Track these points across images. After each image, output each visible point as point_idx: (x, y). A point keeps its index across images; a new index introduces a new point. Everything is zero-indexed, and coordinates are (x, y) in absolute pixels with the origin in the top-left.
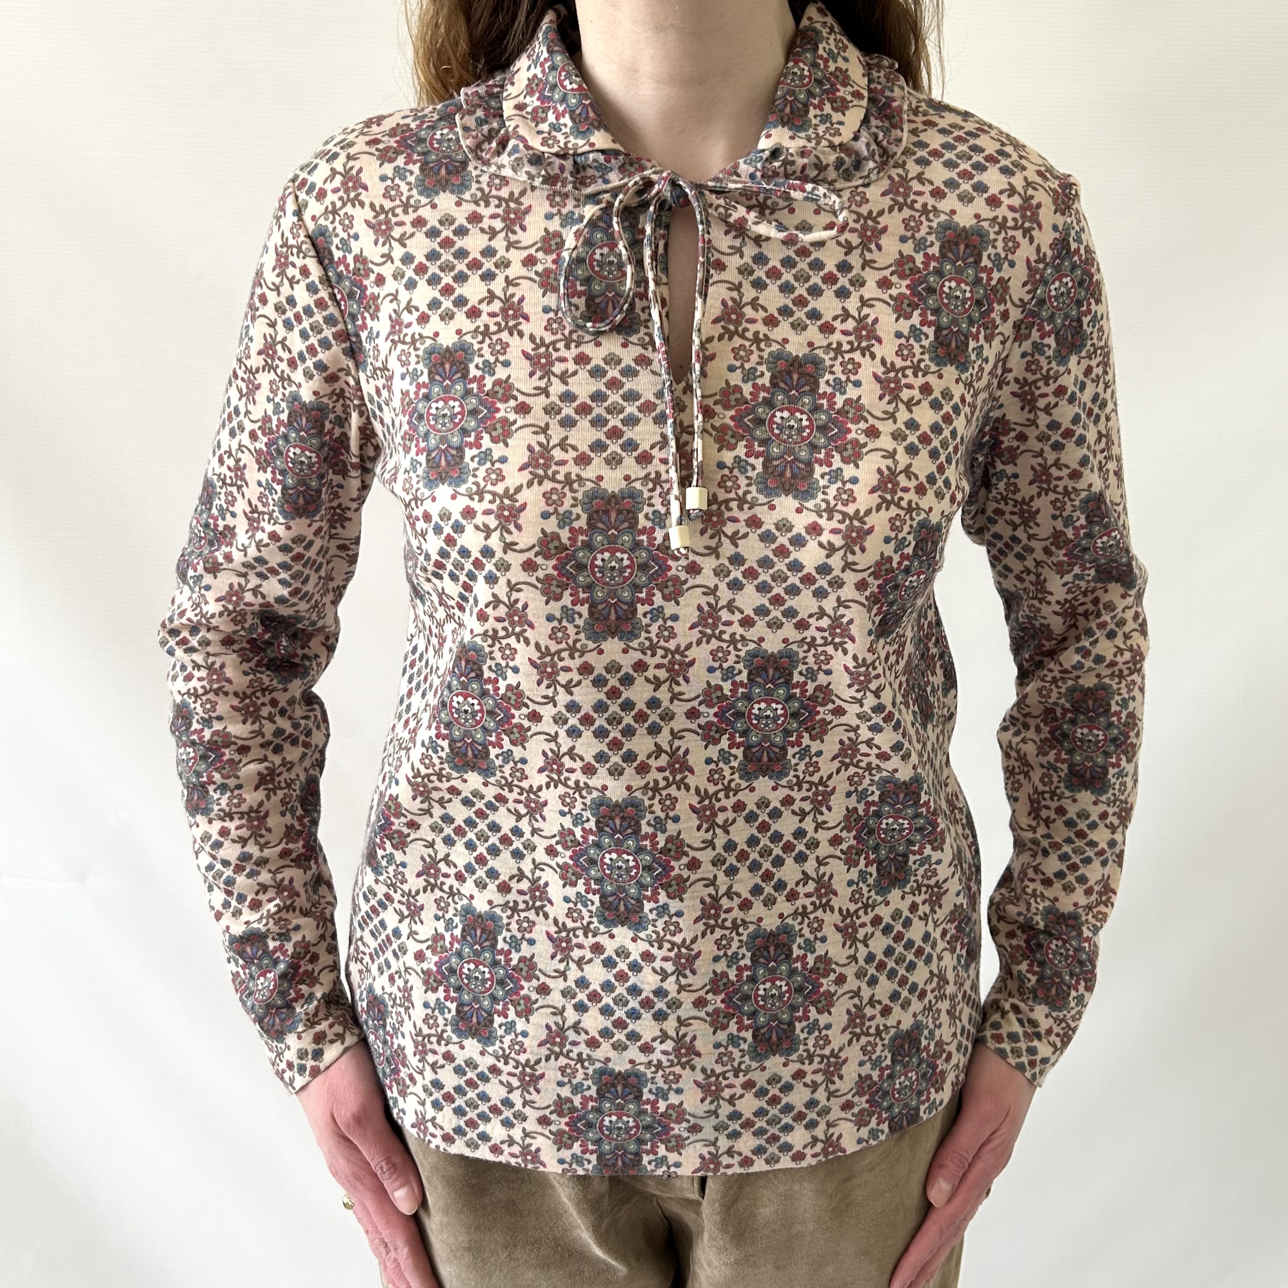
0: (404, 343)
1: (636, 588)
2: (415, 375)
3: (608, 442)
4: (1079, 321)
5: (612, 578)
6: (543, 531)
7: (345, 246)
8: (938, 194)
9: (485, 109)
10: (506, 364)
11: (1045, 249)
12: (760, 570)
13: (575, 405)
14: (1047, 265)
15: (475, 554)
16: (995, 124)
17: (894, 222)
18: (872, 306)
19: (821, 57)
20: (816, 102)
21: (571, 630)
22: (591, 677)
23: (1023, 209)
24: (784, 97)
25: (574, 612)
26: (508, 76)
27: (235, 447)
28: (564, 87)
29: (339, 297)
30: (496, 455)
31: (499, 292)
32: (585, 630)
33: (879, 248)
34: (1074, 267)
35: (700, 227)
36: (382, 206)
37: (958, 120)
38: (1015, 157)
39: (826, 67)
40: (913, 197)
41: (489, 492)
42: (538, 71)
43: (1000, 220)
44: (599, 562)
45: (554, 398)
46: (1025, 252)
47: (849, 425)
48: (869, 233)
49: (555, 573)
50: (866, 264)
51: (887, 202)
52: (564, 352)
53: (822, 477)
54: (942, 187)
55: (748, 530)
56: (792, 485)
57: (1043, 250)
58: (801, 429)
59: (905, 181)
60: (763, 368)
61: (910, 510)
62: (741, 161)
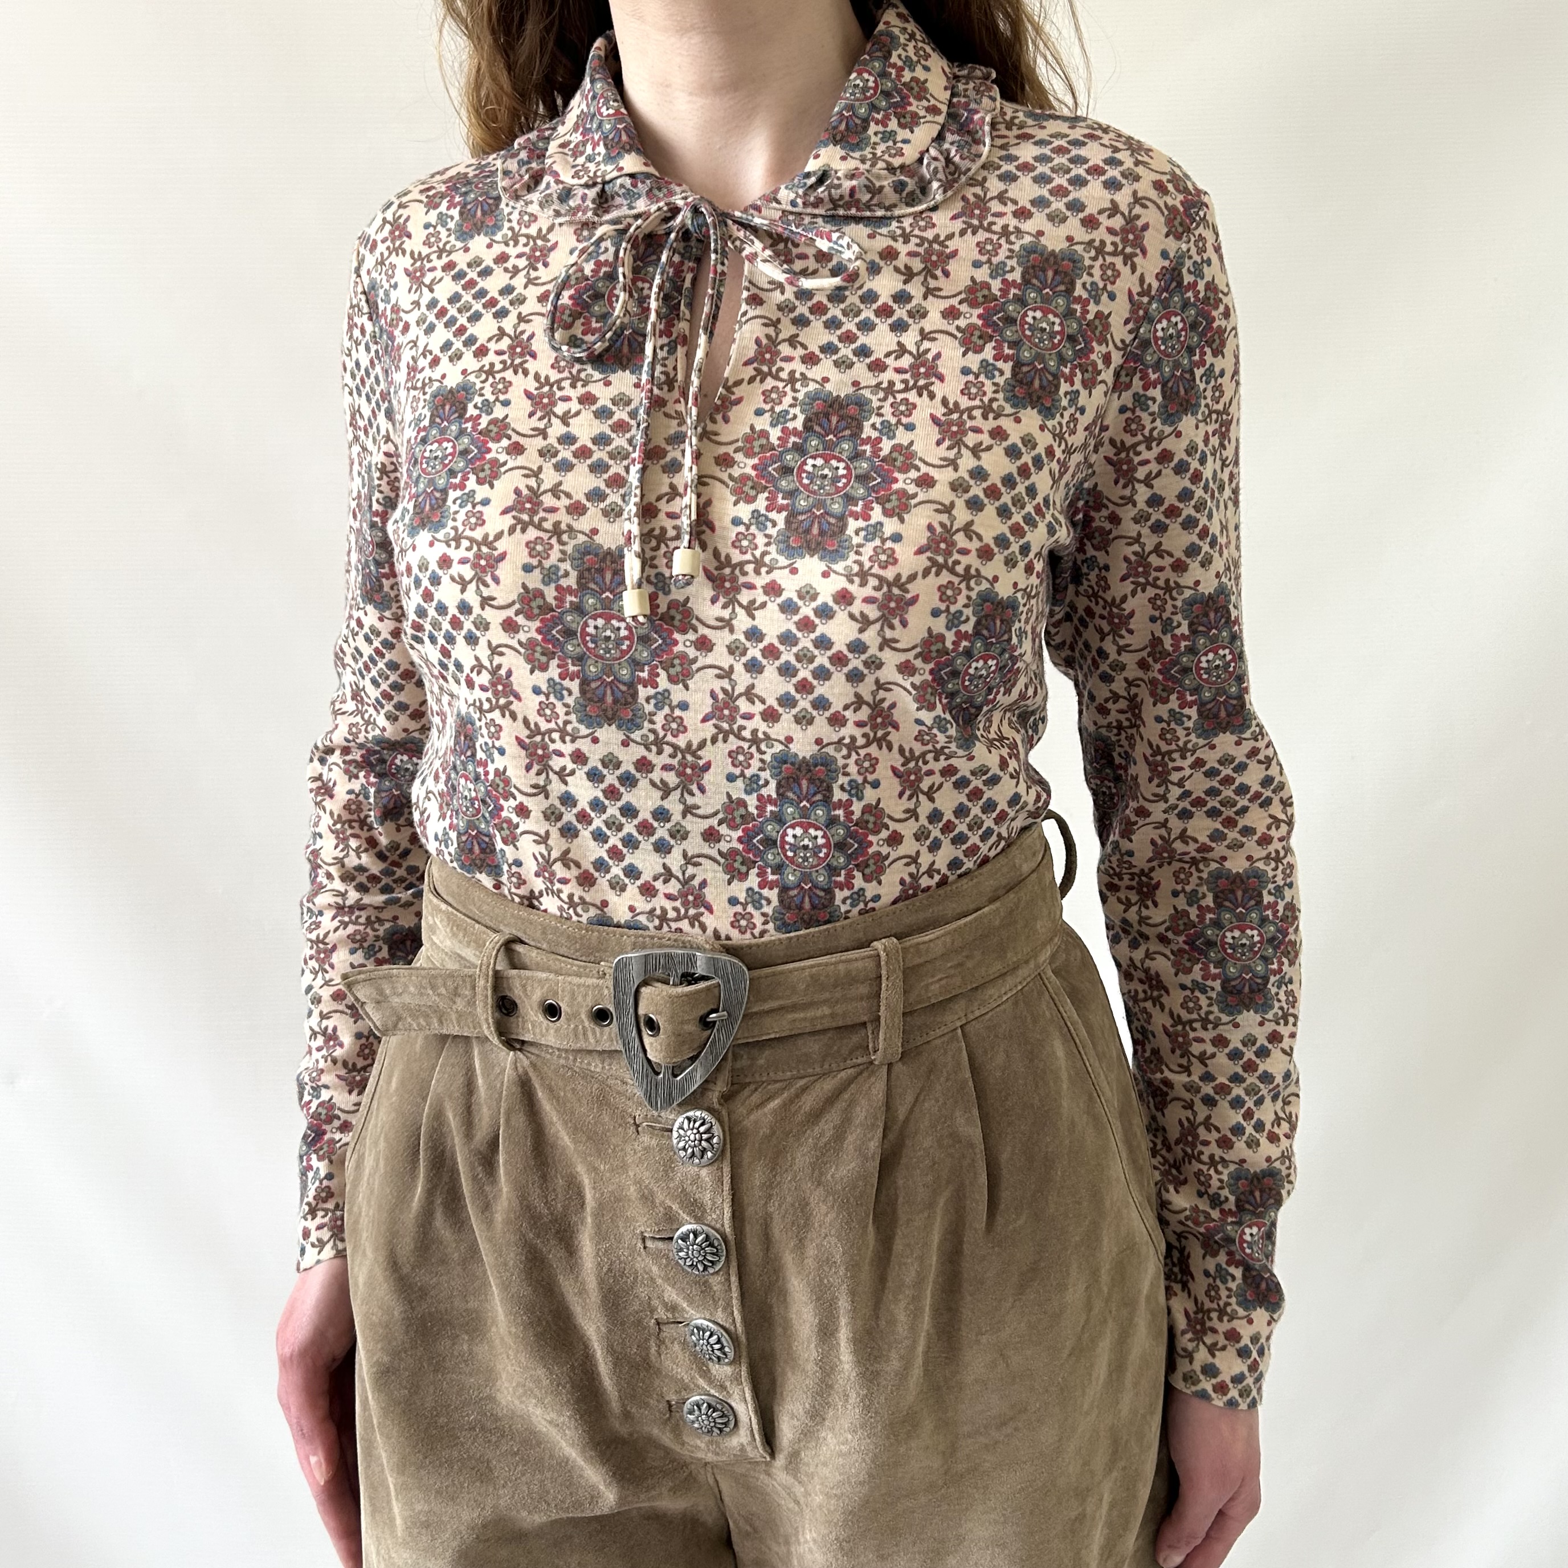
0: (416, 388)
1: (636, 665)
2: (420, 420)
4: (1192, 373)
5: (608, 651)
6: (524, 586)
8: (1022, 214)
9: (530, 151)
10: (506, 403)
11: (1151, 280)
13: (573, 448)
14: (1152, 298)
15: (453, 610)
17: (966, 247)
18: (934, 339)
19: (894, 66)
20: (879, 117)
21: (560, 709)
22: (586, 767)
23: (1125, 231)
24: (840, 113)
25: (563, 688)
28: (601, 114)
30: (479, 497)
32: (576, 710)
33: (947, 274)
34: (1186, 304)
36: (420, 254)
39: (899, 77)
40: (990, 219)
41: (467, 538)
43: (1096, 244)
44: (590, 630)
45: (552, 440)
46: (1127, 282)
47: (896, 475)
48: (934, 258)
49: (539, 637)
50: (929, 292)
51: (958, 225)
52: (568, 391)
53: (857, 533)
54: (1029, 206)
55: (766, 598)
56: (819, 544)
57: (1147, 281)
58: (836, 479)
59: (982, 202)
60: (797, 410)
61: (967, 577)
62: (783, 186)
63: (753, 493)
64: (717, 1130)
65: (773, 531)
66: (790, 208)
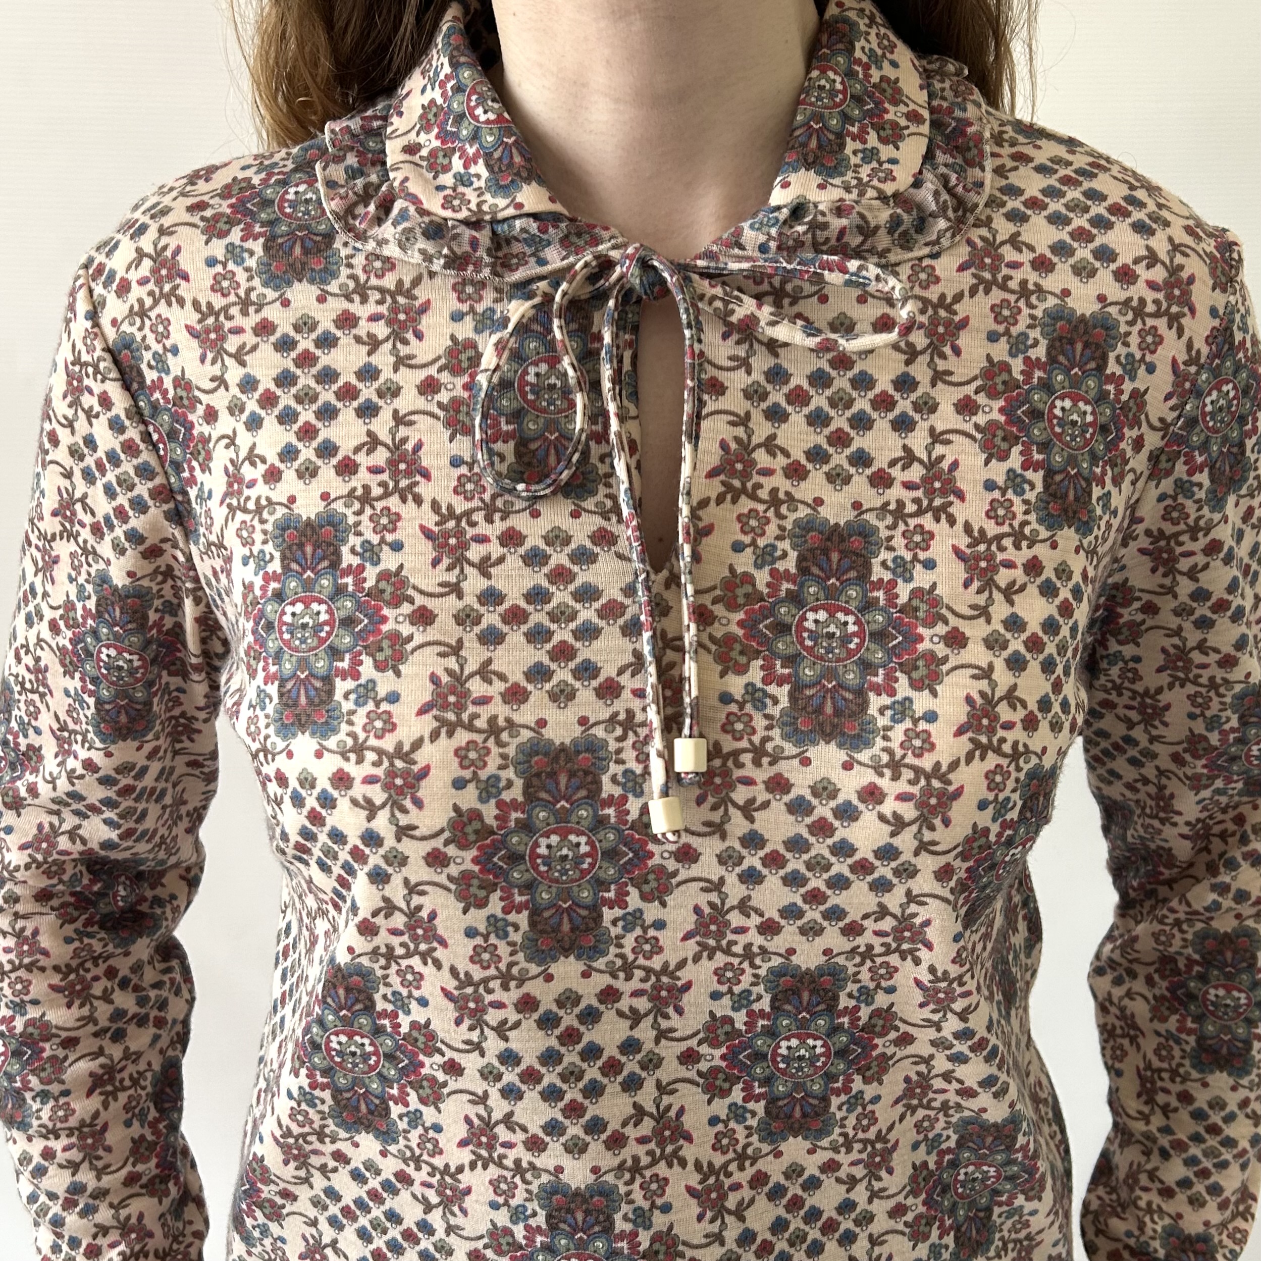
0: (245, 511)
1: (600, 884)
2: (262, 560)
3: (554, 666)
4: (1242, 445)
5: (564, 872)
6: (456, 808)
7: (160, 363)
8: (1042, 265)
9: (360, 154)
10: (397, 547)
11: (1200, 344)
12: (788, 855)
13: (501, 609)
14: (1201, 367)
15: (354, 840)
16: (1114, 157)
17: (978, 311)
18: (948, 442)
19: (859, 62)
20: (855, 130)
21: (503, 949)
22: (536, 1016)
23: (1169, 285)
24: (806, 124)
25: (507, 924)
26: (394, 102)
27: (32, 641)
28: (476, 118)
29: (155, 437)
30: (382, 690)
31: (384, 435)
32: (523, 947)
33: (957, 352)
34: (1238, 367)
35: (687, 333)
36: (209, 305)
37: (1061, 151)
38: (1151, 207)
39: (867, 76)
40: (1005, 271)
41: (373, 749)
42: (436, 94)
43: (1135, 303)
44: (542, 850)
45: (470, 600)
46: (1171, 349)
47: (920, 630)
48: (941, 329)
50: (937, 377)
51: (966, 280)
52: (484, 528)
53: (881, 712)
54: (1049, 254)
56: (834, 727)
57: (1196, 346)
58: (845, 639)
59: (992, 248)
60: (786, 545)
61: (1015, 756)
62: (746, 225)
63: (743, 660)
65: (775, 711)
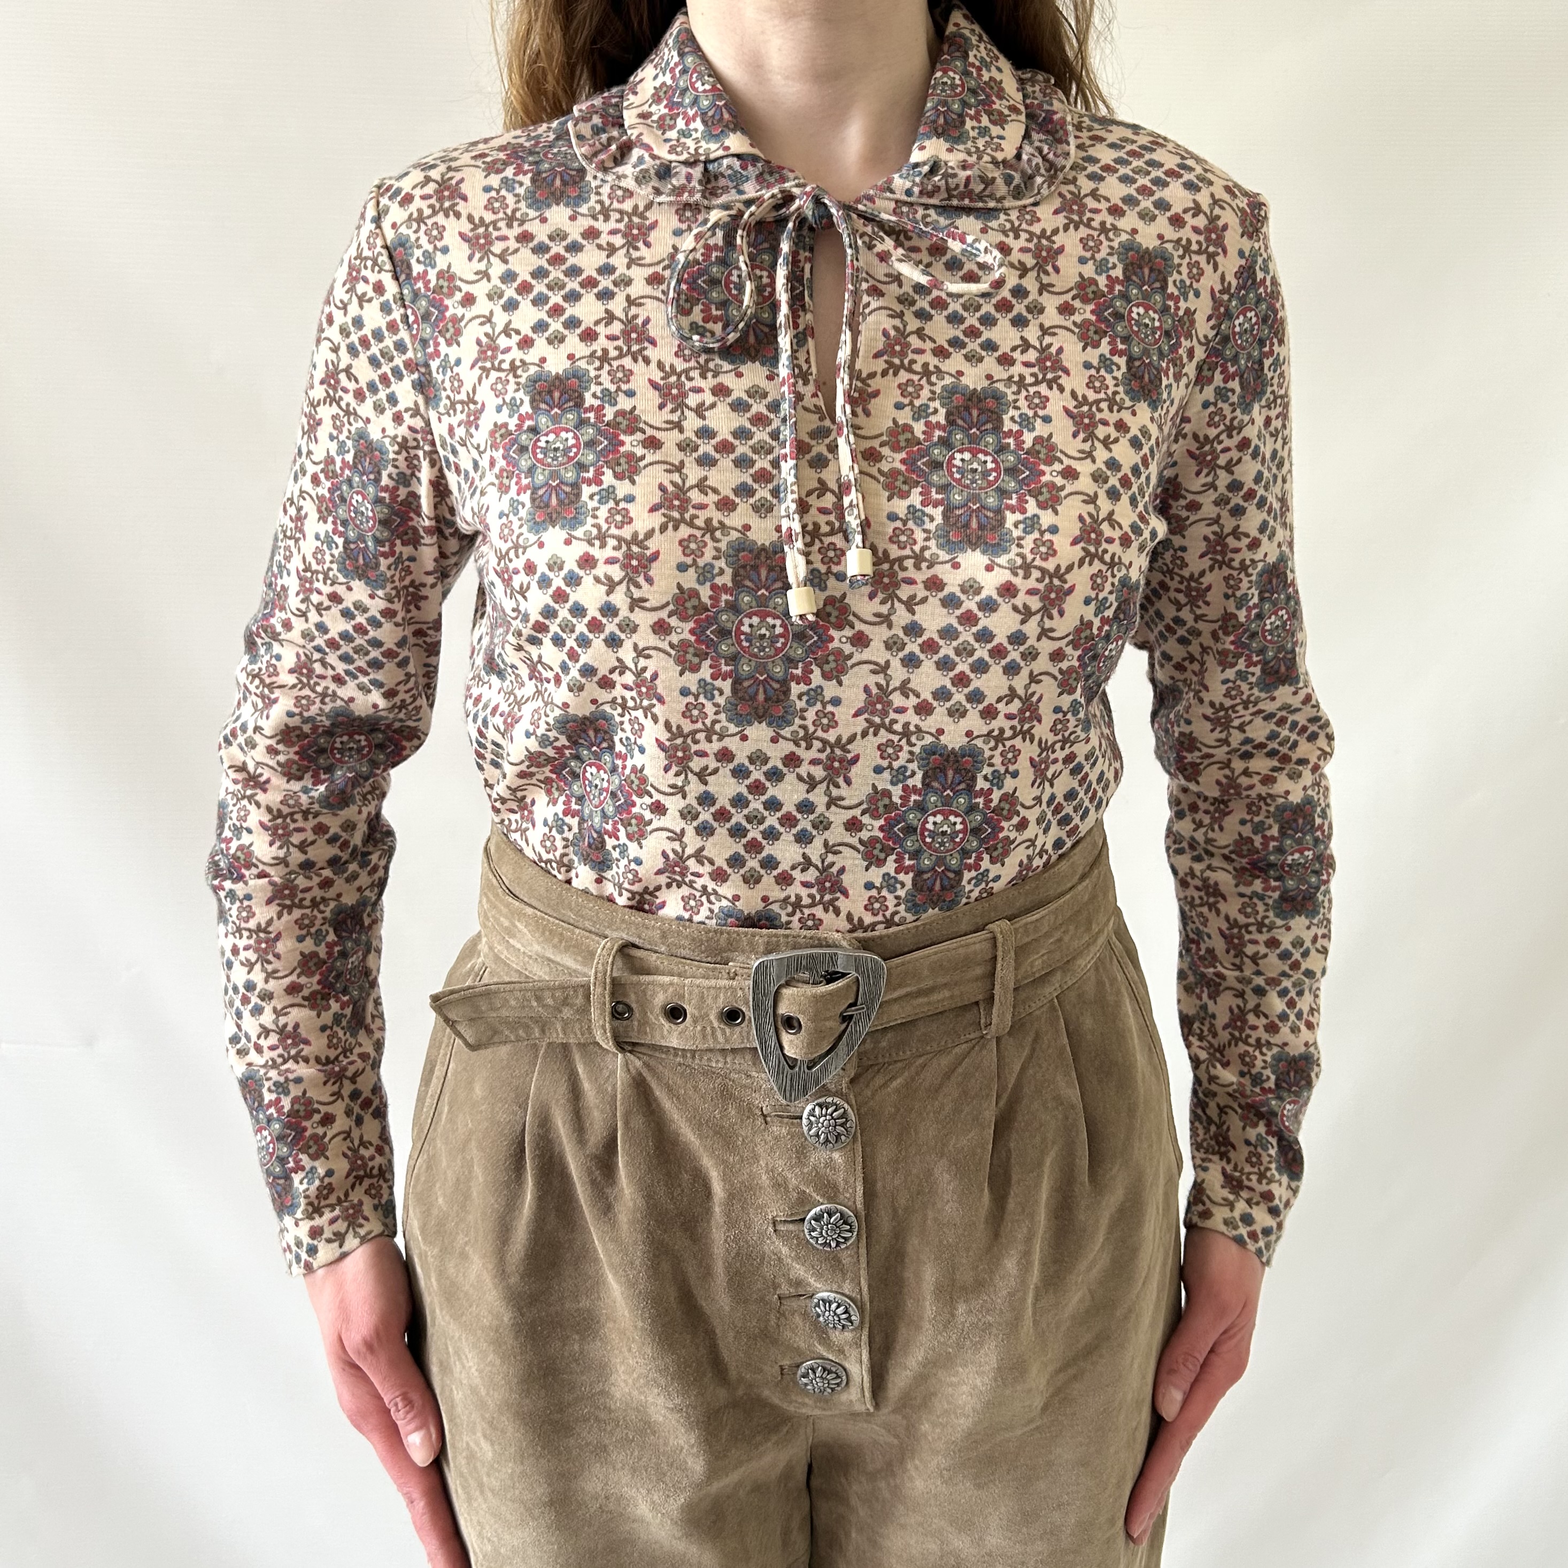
0: (499, 370)
1: (791, 662)
2: (513, 405)
3: (756, 486)
4: (1262, 364)
5: (762, 649)
6: (679, 587)
7: (428, 259)
8: (1116, 211)
9: (602, 116)
10: (631, 394)
11: (1230, 278)
12: (941, 643)
13: (713, 442)
14: (1232, 296)
15: (593, 612)
17: (1070, 242)
18: (1054, 334)
19: (973, 65)
20: (972, 113)
21: (709, 709)
22: (731, 766)
23: (1207, 231)
24: (935, 107)
25: (714, 688)
27: (297, 492)
28: (696, 90)
29: (412, 319)
30: (621, 493)
31: (619, 313)
32: (726, 709)
33: (1057, 270)
34: (1259, 300)
36: (481, 219)
37: (1127, 134)
38: (1199, 170)
39: (980, 76)
40: (1088, 215)
41: (614, 537)
42: (667, 78)
43: (1184, 242)
44: (745, 629)
45: (689, 434)
46: (1210, 280)
47: (1042, 467)
48: (1044, 254)
49: (693, 638)
50: (1043, 288)
51: (1061, 220)
52: (699, 382)
53: (1016, 526)
54: (1120, 204)
55: (927, 593)
56: (979, 538)
57: (1227, 279)
58: (986, 473)
59: (1078, 198)
60: (936, 404)
61: (1112, 565)
62: (896, 176)
63: (906, 488)
64: (851, 1114)
65: (931, 526)
66: (905, 198)
